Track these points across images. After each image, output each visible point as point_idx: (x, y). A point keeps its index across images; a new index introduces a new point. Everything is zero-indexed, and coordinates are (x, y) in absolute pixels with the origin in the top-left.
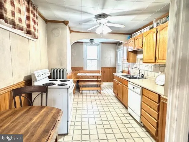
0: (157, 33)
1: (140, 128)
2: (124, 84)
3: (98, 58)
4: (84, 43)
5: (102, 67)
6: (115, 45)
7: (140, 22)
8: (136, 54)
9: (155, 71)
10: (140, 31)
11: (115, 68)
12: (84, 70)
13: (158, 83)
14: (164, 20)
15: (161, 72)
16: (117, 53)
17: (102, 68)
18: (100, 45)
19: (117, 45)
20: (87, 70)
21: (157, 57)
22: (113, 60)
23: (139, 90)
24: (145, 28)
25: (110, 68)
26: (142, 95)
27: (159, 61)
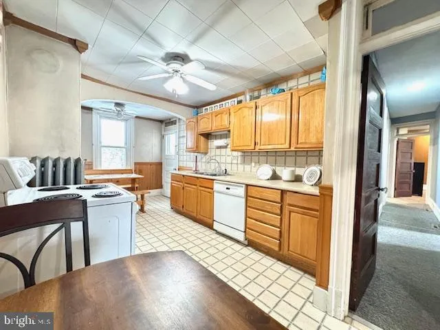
0: (256, 108)
1: (245, 248)
2: (201, 186)
3: (126, 144)
4: (94, 111)
5: (136, 161)
6: (159, 124)
7: (223, 90)
8: (208, 139)
9: (244, 162)
10: (218, 104)
11: (160, 164)
12: (94, 169)
13: (261, 177)
14: (256, 94)
15: (255, 163)
16: (163, 137)
17: (136, 164)
18: (132, 122)
19: (164, 125)
20: (103, 168)
21: (258, 140)
22: (156, 150)
23: (241, 191)
24: (229, 101)
25: (151, 164)
26: (247, 196)
27: (262, 147)
